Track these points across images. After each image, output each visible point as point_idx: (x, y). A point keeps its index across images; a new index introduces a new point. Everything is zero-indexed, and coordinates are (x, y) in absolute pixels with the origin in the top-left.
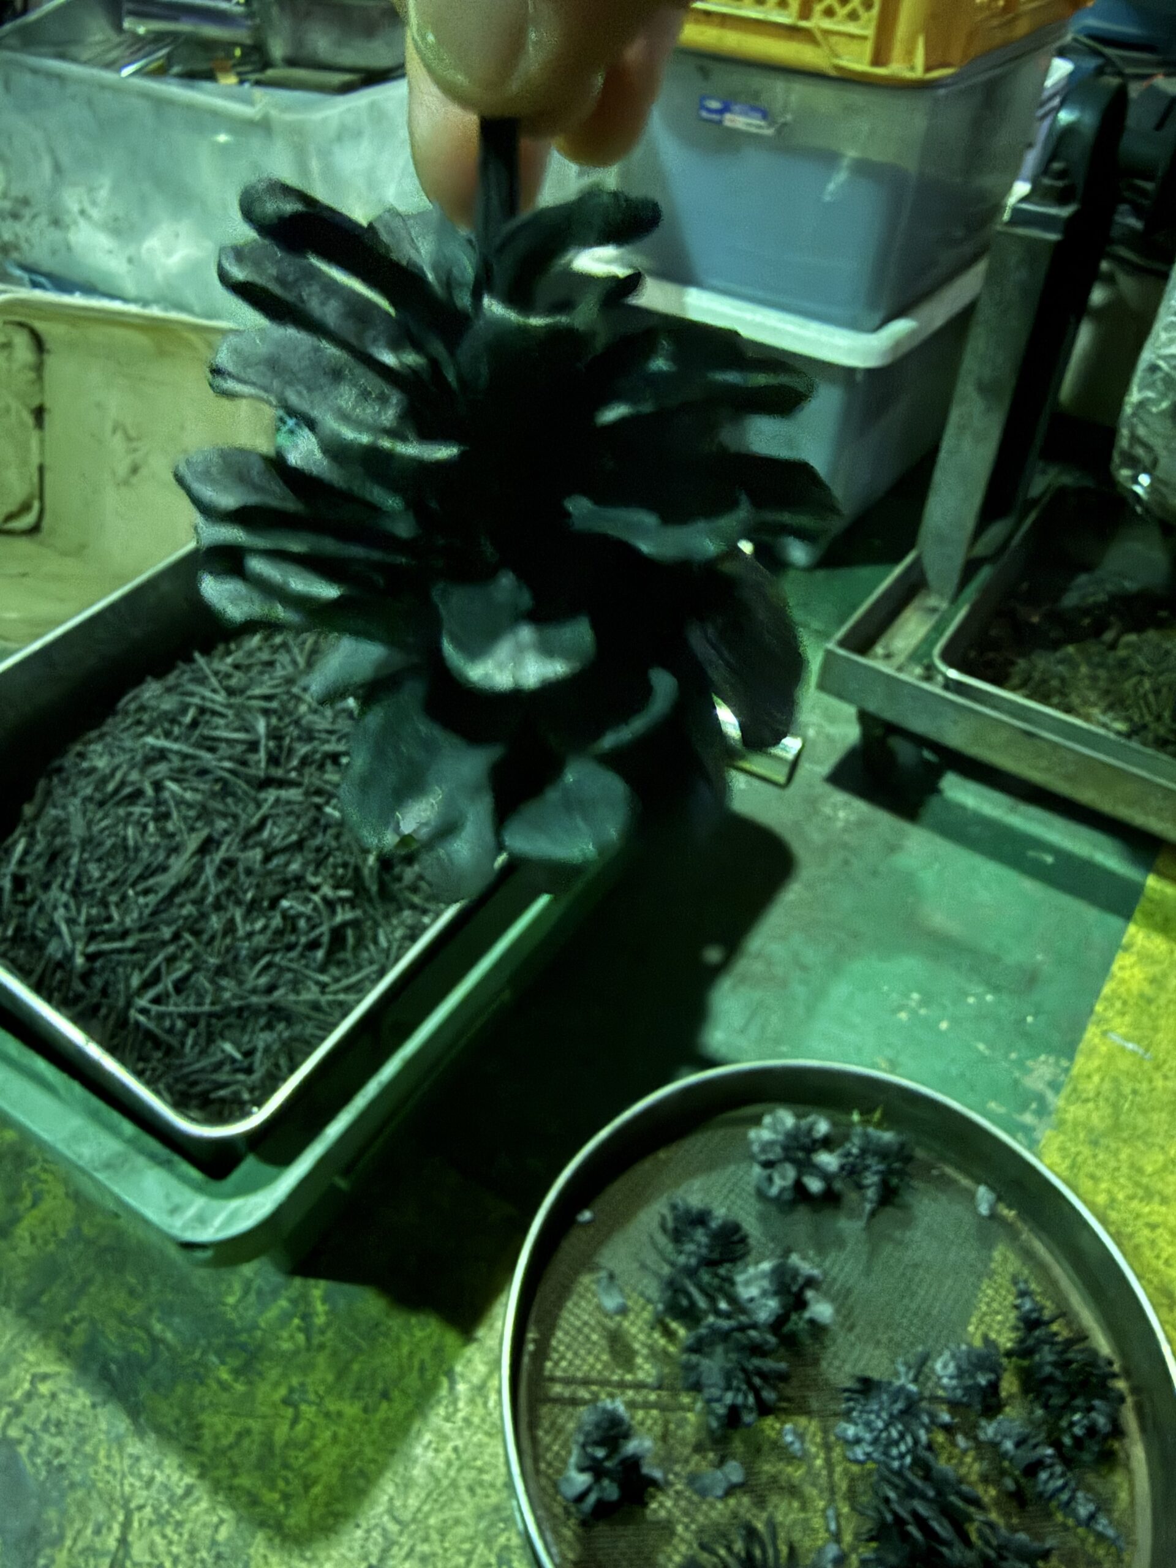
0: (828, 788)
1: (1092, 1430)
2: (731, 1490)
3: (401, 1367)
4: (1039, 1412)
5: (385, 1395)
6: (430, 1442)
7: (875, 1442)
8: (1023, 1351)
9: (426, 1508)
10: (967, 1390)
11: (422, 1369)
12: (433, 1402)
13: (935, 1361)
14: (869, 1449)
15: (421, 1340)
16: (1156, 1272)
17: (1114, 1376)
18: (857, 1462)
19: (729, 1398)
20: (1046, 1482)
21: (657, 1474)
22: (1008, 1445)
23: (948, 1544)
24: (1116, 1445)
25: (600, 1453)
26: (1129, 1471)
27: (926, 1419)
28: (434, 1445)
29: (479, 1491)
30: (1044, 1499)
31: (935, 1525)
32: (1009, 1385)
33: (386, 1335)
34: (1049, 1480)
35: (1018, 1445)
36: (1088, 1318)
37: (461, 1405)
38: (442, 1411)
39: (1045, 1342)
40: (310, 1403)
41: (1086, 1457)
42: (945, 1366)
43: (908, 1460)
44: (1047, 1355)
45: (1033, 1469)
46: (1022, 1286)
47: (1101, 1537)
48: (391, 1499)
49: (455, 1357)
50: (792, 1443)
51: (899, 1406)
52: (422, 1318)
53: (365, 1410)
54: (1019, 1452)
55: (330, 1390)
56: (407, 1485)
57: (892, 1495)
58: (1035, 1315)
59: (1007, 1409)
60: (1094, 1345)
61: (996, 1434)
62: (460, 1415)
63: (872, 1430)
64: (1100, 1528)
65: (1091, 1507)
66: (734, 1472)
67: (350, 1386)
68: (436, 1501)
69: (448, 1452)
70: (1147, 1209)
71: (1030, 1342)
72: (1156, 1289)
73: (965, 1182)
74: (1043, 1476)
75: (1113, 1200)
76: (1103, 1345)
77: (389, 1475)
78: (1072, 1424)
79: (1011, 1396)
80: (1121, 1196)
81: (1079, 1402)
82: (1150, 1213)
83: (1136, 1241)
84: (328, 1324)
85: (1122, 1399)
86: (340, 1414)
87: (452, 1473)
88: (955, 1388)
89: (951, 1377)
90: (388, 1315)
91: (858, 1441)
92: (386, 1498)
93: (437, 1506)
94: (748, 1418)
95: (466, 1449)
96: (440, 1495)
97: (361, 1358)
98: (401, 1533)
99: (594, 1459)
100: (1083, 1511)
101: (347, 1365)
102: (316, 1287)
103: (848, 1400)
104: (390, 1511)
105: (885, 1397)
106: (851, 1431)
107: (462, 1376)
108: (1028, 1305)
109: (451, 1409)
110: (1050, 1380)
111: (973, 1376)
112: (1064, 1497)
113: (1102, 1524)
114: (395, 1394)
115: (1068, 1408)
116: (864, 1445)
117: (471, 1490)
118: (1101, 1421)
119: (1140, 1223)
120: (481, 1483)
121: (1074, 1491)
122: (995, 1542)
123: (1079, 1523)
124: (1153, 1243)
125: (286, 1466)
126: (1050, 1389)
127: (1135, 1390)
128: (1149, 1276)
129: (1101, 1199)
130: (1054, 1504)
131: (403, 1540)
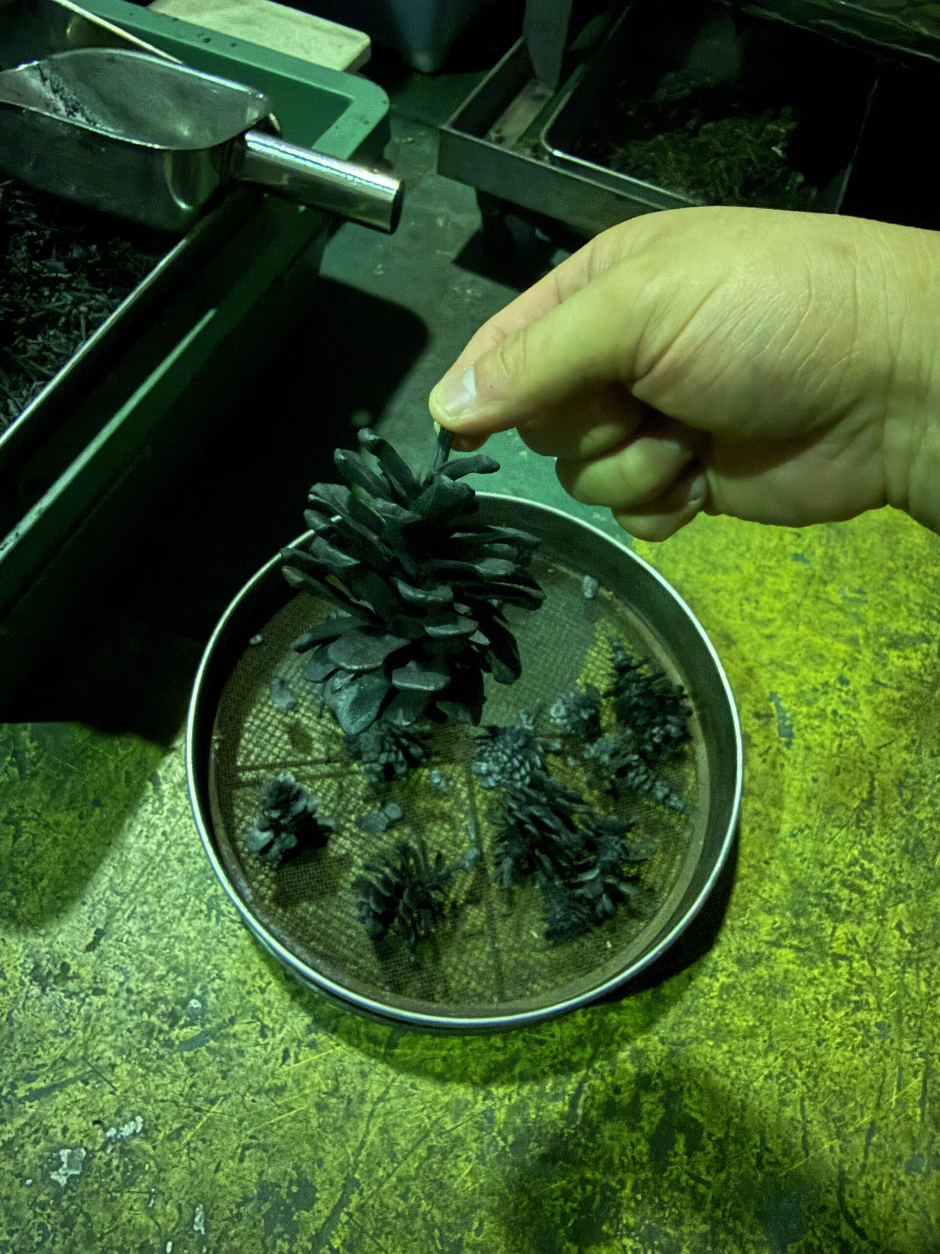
0: (456, 270)
1: (667, 738)
2: (391, 825)
3: (109, 779)
4: (629, 732)
5: (97, 803)
6: (141, 832)
7: (503, 771)
8: (617, 691)
9: (142, 880)
10: (574, 725)
11: (128, 780)
12: (141, 802)
13: (550, 707)
14: (499, 778)
15: (126, 756)
16: (718, 623)
17: (685, 697)
18: (490, 788)
19: (383, 758)
20: (633, 779)
21: (331, 823)
22: (605, 758)
23: (557, 833)
24: (686, 747)
25: (275, 814)
26: (695, 764)
27: (540, 749)
28: (144, 833)
29: (187, 860)
30: (633, 791)
31: (547, 822)
32: (608, 718)
33: (93, 757)
34: (634, 778)
35: (612, 756)
36: (666, 661)
37: (165, 800)
38: (149, 807)
39: (633, 681)
40: (28, 820)
41: (663, 757)
42: (558, 710)
43: (527, 780)
44: (634, 690)
45: (622, 772)
46: (615, 644)
47: (673, 809)
48: (111, 879)
49: (157, 765)
50: (439, 784)
51: (521, 742)
52: (124, 740)
53: (81, 817)
54: (614, 761)
55: (46, 807)
56: (124, 866)
57: (514, 806)
58: (625, 663)
59: (607, 735)
60: (670, 678)
61: (596, 751)
62: (166, 808)
63: (500, 763)
64: (672, 803)
65: (666, 790)
66: (394, 811)
67: (66, 800)
68: (150, 874)
69: (159, 836)
70: (713, 579)
71: (622, 683)
72: (719, 635)
73: (573, 575)
74: (631, 775)
75: (688, 576)
76: (677, 678)
77: (107, 861)
78: (653, 735)
79: (609, 725)
80: (693, 572)
81: (658, 719)
82: (715, 582)
83: (704, 602)
84: (39, 757)
85: (690, 713)
86: (57, 824)
87: (163, 851)
88: (565, 725)
89: (562, 718)
90: (92, 742)
91: (489, 773)
92: (107, 879)
93: (151, 878)
94: (401, 770)
95: (173, 831)
96: (153, 869)
97: (71, 778)
98: (123, 901)
99: (271, 820)
100: (660, 795)
101: (60, 785)
102: (25, 729)
103: (480, 745)
104: (112, 888)
105: (508, 738)
106: (484, 767)
107: (165, 778)
108: (620, 657)
109: (157, 805)
110: (637, 707)
111: (578, 714)
112: (646, 787)
113: (674, 801)
114: (105, 800)
115: (649, 725)
116: (495, 776)
117: (181, 861)
118: (673, 730)
119: (707, 590)
120: (189, 855)
121: (654, 781)
122: (594, 826)
123: (658, 803)
124: (716, 602)
125: (14, 870)
126: (635, 714)
127: (700, 707)
128: (713, 626)
129: (679, 576)
130: (640, 792)
131: (124, 907)
